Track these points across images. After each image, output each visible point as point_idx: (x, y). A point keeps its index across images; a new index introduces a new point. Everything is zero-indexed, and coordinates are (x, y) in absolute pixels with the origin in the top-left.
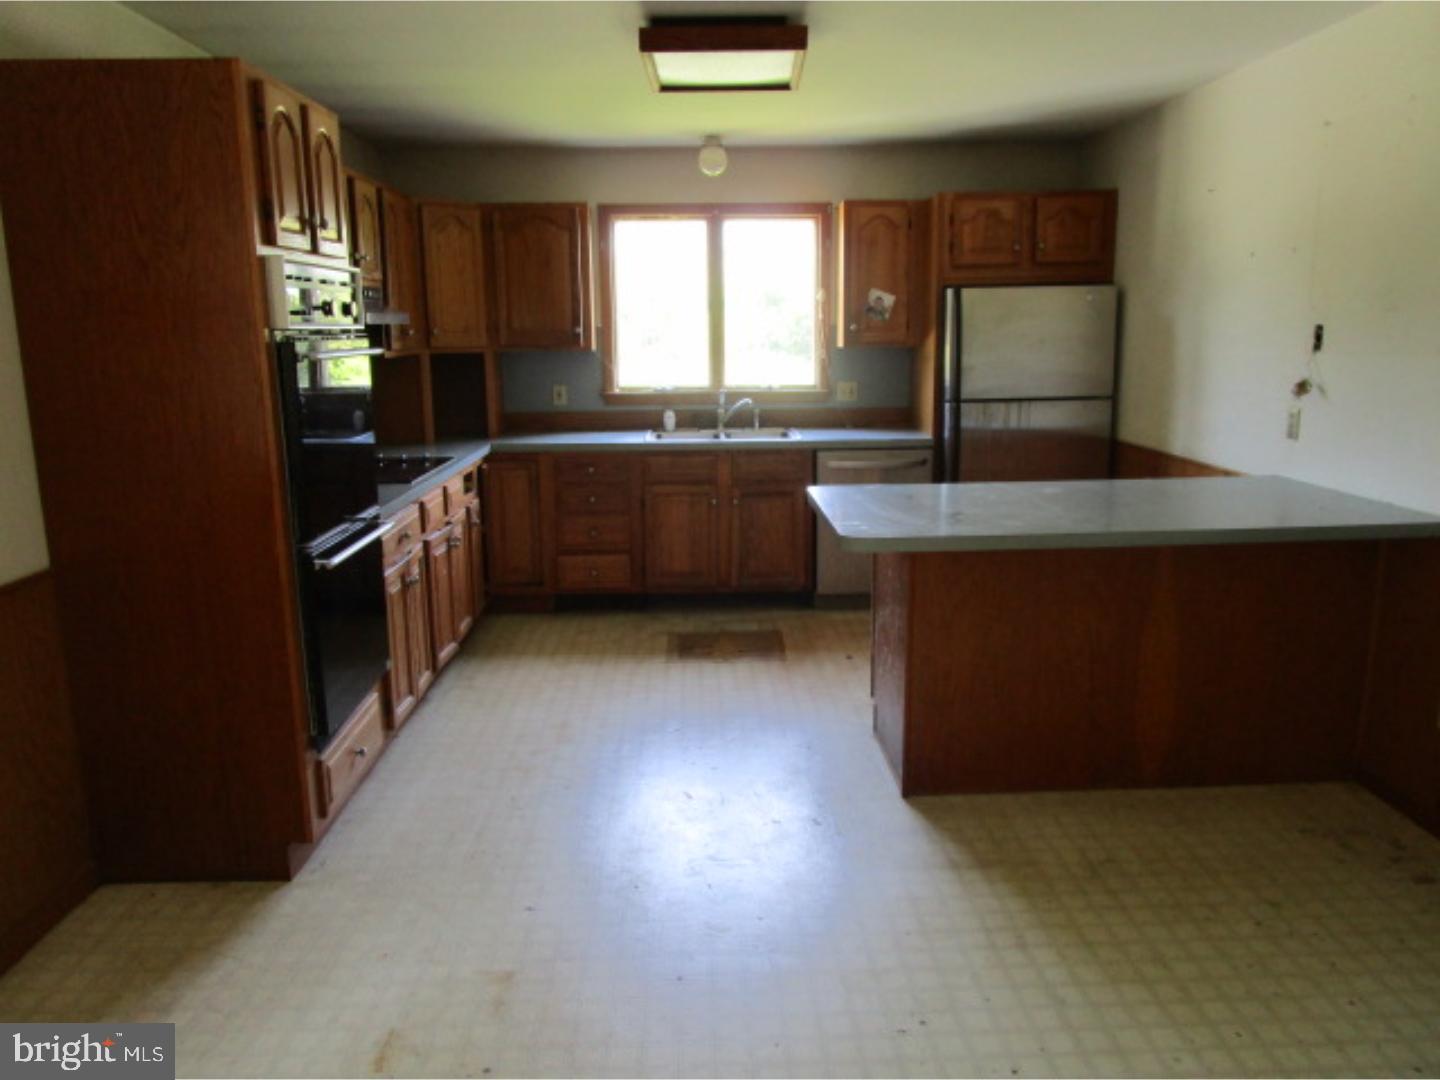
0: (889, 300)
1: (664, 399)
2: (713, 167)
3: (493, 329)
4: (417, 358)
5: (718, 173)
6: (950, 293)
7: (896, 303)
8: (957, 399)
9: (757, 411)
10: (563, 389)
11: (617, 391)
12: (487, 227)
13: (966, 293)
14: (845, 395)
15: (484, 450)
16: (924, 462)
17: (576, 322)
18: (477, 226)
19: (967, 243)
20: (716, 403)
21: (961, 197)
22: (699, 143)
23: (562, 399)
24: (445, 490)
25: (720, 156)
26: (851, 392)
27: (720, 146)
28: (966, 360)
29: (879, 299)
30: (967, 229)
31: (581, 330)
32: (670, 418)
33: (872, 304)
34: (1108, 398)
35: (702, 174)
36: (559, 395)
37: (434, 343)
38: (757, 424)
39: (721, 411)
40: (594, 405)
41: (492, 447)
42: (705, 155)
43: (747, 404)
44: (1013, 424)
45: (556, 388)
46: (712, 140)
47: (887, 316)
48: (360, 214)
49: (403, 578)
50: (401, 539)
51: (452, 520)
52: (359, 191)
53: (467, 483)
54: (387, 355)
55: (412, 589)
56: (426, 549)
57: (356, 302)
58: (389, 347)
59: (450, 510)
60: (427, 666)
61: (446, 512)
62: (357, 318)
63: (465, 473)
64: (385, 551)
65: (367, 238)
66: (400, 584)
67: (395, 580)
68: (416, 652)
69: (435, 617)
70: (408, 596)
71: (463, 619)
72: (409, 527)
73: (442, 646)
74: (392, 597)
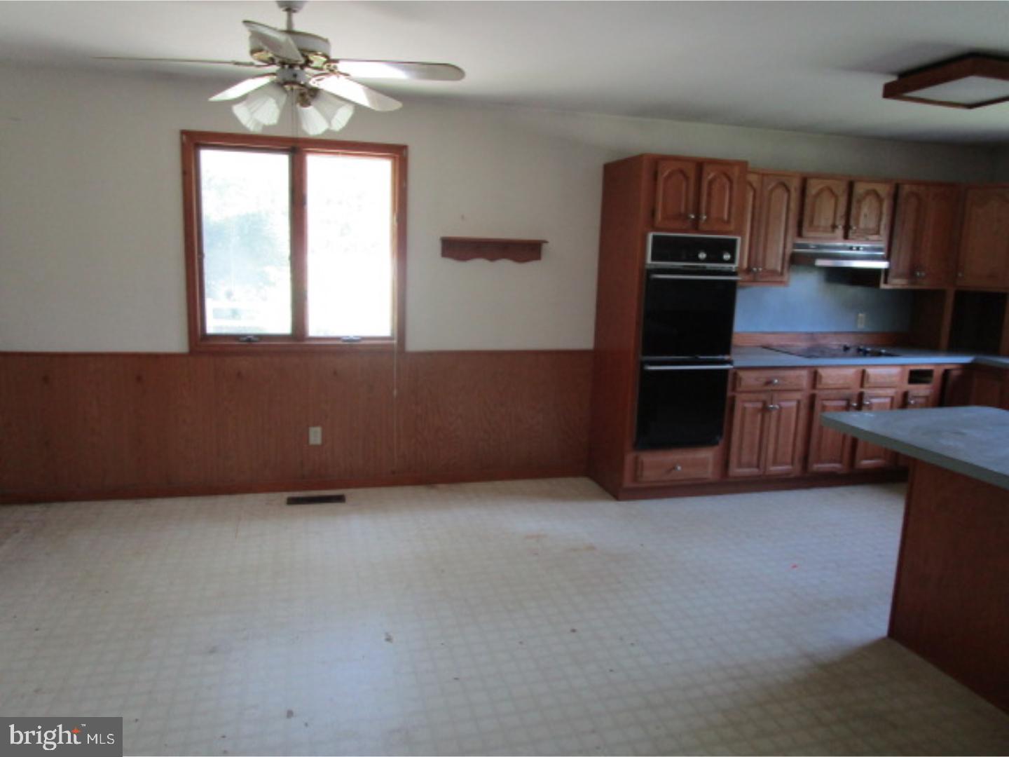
4: (941, 292)
24: (864, 372)
37: (959, 283)
41: (975, 360)
48: (859, 202)
49: (765, 403)
50: (769, 383)
51: (867, 391)
52: (860, 189)
53: (917, 376)
54: (883, 286)
55: (774, 413)
56: (812, 399)
57: (733, 253)
58: (886, 282)
59: (866, 385)
60: (792, 463)
61: (862, 385)
62: (732, 261)
63: (913, 368)
64: (743, 383)
65: (866, 216)
66: (759, 405)
67: (750, 401)
68: (771, 448)
69: (814, 441)
70: (767, 415)
71: (871, 458)
72: (783, 378)
73: (819, 461)
74: (744, 409)
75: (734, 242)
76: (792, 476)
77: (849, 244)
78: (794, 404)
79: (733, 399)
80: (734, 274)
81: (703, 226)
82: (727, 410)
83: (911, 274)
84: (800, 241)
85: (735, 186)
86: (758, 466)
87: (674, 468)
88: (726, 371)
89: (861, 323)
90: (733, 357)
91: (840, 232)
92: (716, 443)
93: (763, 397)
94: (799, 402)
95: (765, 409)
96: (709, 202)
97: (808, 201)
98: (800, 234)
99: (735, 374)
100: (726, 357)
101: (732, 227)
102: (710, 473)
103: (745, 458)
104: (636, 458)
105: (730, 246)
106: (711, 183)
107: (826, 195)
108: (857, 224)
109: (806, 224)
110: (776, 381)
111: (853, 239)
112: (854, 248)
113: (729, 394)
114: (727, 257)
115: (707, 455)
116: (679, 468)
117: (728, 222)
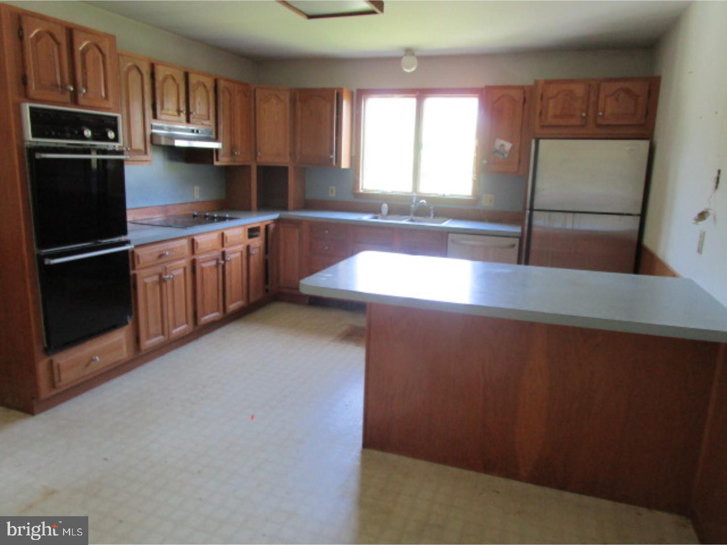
0: (508, 146)
1: (384, 198)
2: (409, 68)
3: (293, 154)
4: (249, 167)
5: (413, 69)
6: (533, 142)
7: (512, 148)
8: (532, 209)
9: (432, 207)
10: (334, 188)
11: (361, 191)
12: (293, 101)
13: (542, 142)
14: (487, 203)
15: (275, 216)
16: (513, 246)
17: (331, 153)
18: (287, 100)
19: (551, 112)
20: (412, 201)
21: (548, 82)
22: (402, 53)
23: (332, 194)
24: (223, 234)
25: (414, 60)
26: (491, 201)
27: (413, 55)
28: (539, 185)
29: (503, 145)
30: (551, 103)
31: (333, 156)
32: (385, 207)
33: (498, 148)
34: (638, 215)
35: (403, 70)
36: (332, 191)
37: (258, 159)
38: (432, 215)
39: (413, 206)
40: (349, 198)
41: (280, 215)
42: (405, 60)
43: (423, 203)
44: (569, 226)
45: (330, 188)
46: (409, 51)
47: (506, 155)
48: (194, 91)
49: (160, 275)
50: (161, 256)
51: (227, 250)
52: (193, 79)
53: (252, 232)
54: (216, 163)
55: (169, 282)
56: (194, 263)
57: (115, 130)
58: (217, 160)
59: (226, 245)
60: (187, 323)
61: (223, 246)
62: (116, 140)
63: (249, 227)
64: (141, 260)
65: (199, 104)
66: (156, 278)
67: (150, 276)
68: (171, 315)
69: (199, 298)
70: (164, 285)
71: (235, 302)
72: (171, 250)
73: (205, 314)
74: (145, 284)
75: (115, 119)
76: (187, 333)
77: (191, 127)
78: (181, 271)
79: (135, 275)
80: (120, 153)
81: (81, 100)
82: (132, 290)
83: (232, 153)
84: (155, 123)
85: (108, 61)
86: (163, 334)
87: (92, 360)
88: (126, 252)
89: (197, 194)
90: (129, 237)
91: (183, 116)
92: (127, 323)
93: (159, 269)
94: (185, 268)
95: (162, 281)
96: (85, 74)
97: (157, 85)
98: (155, 116)
99: (133, 252)
100: (123, 238)
101: (110, 104)
102: (124, 353)
103: (152, 330)
104: (51, 363)
105: (113, 124)
106: (84, 53)
107: (170, 81)
108: (195, 110)
109: (158, 107)
110: (167, 253)
111: (193, 123)
112: (195, 131)
113: (132, 272)
114: (111, 135)
115: (120, 338)
116: (98, 358)
117: (107, 98)
